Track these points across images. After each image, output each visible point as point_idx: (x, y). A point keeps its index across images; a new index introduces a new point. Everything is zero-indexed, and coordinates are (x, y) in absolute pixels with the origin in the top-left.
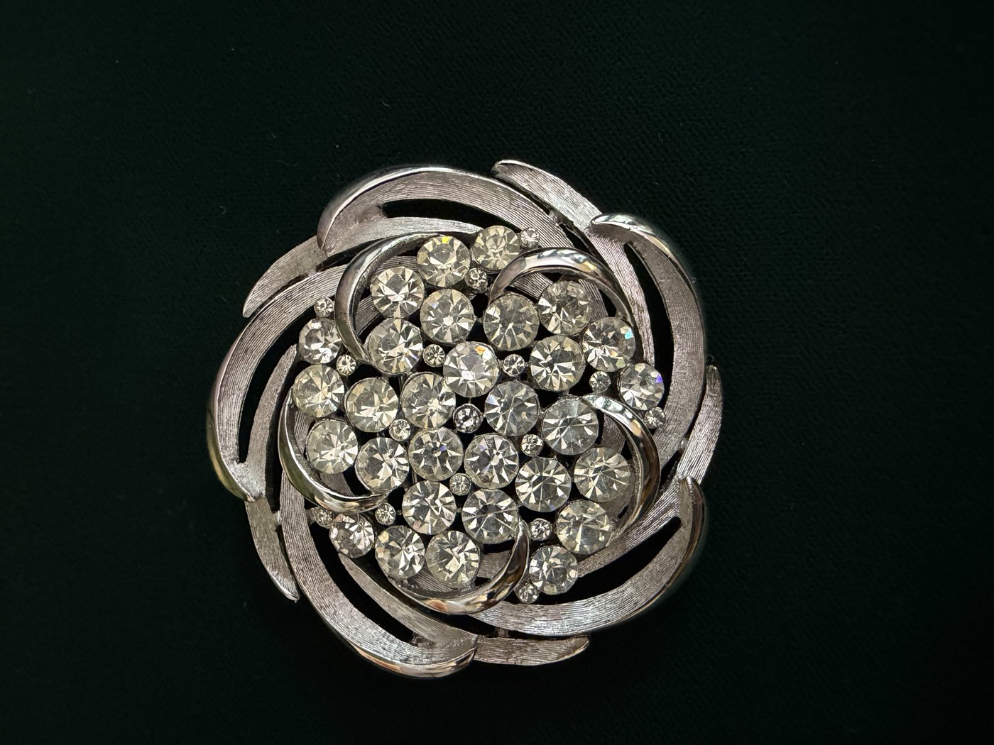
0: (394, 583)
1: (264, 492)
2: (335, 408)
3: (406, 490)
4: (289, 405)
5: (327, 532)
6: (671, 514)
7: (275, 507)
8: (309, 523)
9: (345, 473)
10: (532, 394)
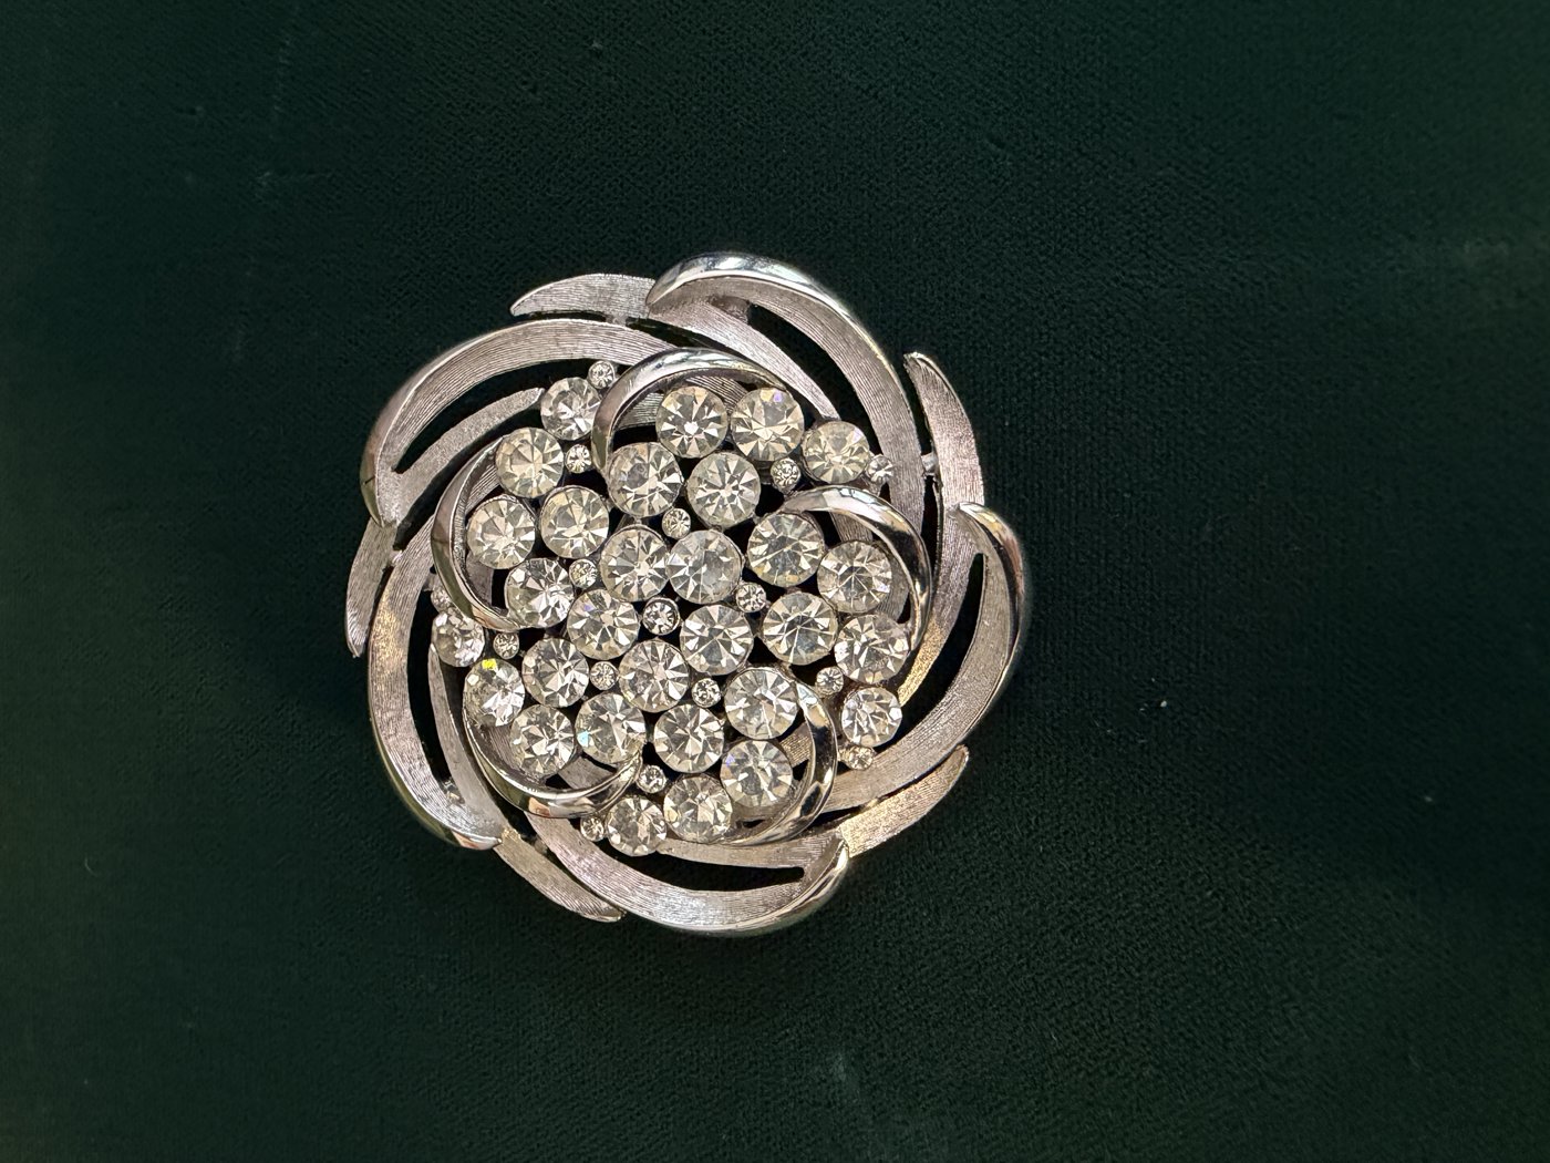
0: (465, 718)
1: (399, 522)
2: (535, 495)
3: (546, 636)
4: (488, 455)
5: (435, 613)
6: (800, 862)
7: (401, 544)
8: (423, 588)
9: (496, 571)
10: (749, 641)
